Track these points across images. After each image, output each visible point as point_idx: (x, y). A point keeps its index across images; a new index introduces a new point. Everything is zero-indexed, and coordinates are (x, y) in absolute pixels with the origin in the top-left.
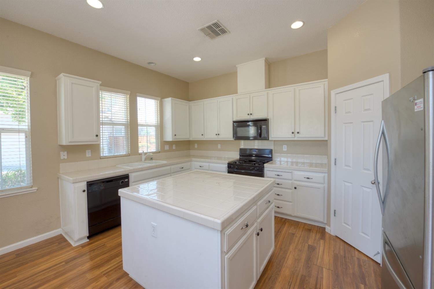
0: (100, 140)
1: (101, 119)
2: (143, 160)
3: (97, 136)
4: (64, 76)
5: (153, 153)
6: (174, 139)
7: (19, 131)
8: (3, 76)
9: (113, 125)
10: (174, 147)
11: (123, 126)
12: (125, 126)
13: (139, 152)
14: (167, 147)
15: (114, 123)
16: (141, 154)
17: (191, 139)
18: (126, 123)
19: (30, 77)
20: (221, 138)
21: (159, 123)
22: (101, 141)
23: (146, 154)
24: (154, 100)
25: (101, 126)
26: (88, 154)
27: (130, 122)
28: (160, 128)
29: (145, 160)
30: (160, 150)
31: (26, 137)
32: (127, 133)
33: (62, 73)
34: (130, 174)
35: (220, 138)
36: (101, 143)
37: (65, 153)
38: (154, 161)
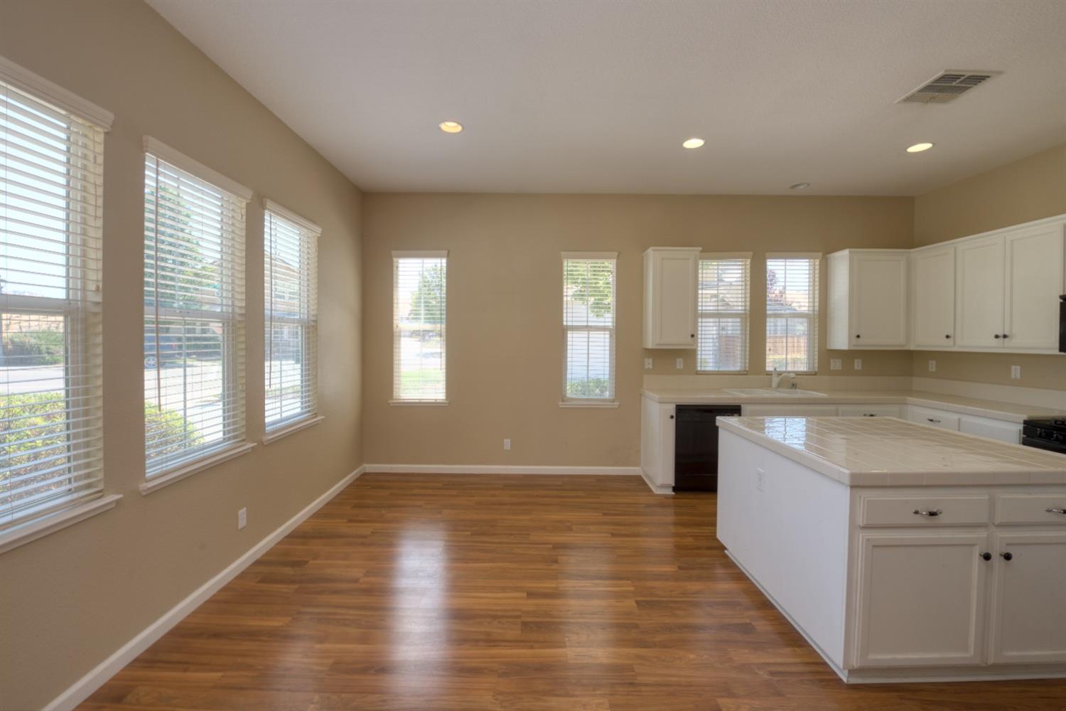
0: (698, 342)
1: (700, 308)
2: (774, 384)
3: (693, 336)
4: (654, 250)
5: (798, 374)
6: (855, 346)
7: (604, 329)
8: (592, 263)
9: (719, 318)
10: (858, 365)
11: (737, 317)
12: (740, 318)
13: (768, 369)
14: (836, 365)
15: (721, 314)
16: (770, 374)
17: (912, 348)
18: (744, 312)
19: (618, 259)
20: (1013, 346)
21: (817, 308)
22: (699, 345)
23: (780, 374)
24: (808, 260)
25: (700, 320)
26: (680, 364)
27: (751, 310)
28: (821, 318)
29: (780, 385)
30: (816, 370)
31: (611, 336)
32: (743, 330)
33: (650, 246)
34: (743, 406)
35: (1007, 348)
36: (699, 349)
37: (651, 360)
38: (798, 390)
